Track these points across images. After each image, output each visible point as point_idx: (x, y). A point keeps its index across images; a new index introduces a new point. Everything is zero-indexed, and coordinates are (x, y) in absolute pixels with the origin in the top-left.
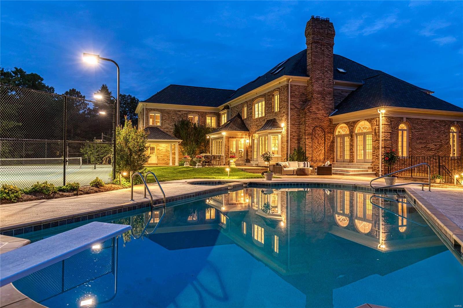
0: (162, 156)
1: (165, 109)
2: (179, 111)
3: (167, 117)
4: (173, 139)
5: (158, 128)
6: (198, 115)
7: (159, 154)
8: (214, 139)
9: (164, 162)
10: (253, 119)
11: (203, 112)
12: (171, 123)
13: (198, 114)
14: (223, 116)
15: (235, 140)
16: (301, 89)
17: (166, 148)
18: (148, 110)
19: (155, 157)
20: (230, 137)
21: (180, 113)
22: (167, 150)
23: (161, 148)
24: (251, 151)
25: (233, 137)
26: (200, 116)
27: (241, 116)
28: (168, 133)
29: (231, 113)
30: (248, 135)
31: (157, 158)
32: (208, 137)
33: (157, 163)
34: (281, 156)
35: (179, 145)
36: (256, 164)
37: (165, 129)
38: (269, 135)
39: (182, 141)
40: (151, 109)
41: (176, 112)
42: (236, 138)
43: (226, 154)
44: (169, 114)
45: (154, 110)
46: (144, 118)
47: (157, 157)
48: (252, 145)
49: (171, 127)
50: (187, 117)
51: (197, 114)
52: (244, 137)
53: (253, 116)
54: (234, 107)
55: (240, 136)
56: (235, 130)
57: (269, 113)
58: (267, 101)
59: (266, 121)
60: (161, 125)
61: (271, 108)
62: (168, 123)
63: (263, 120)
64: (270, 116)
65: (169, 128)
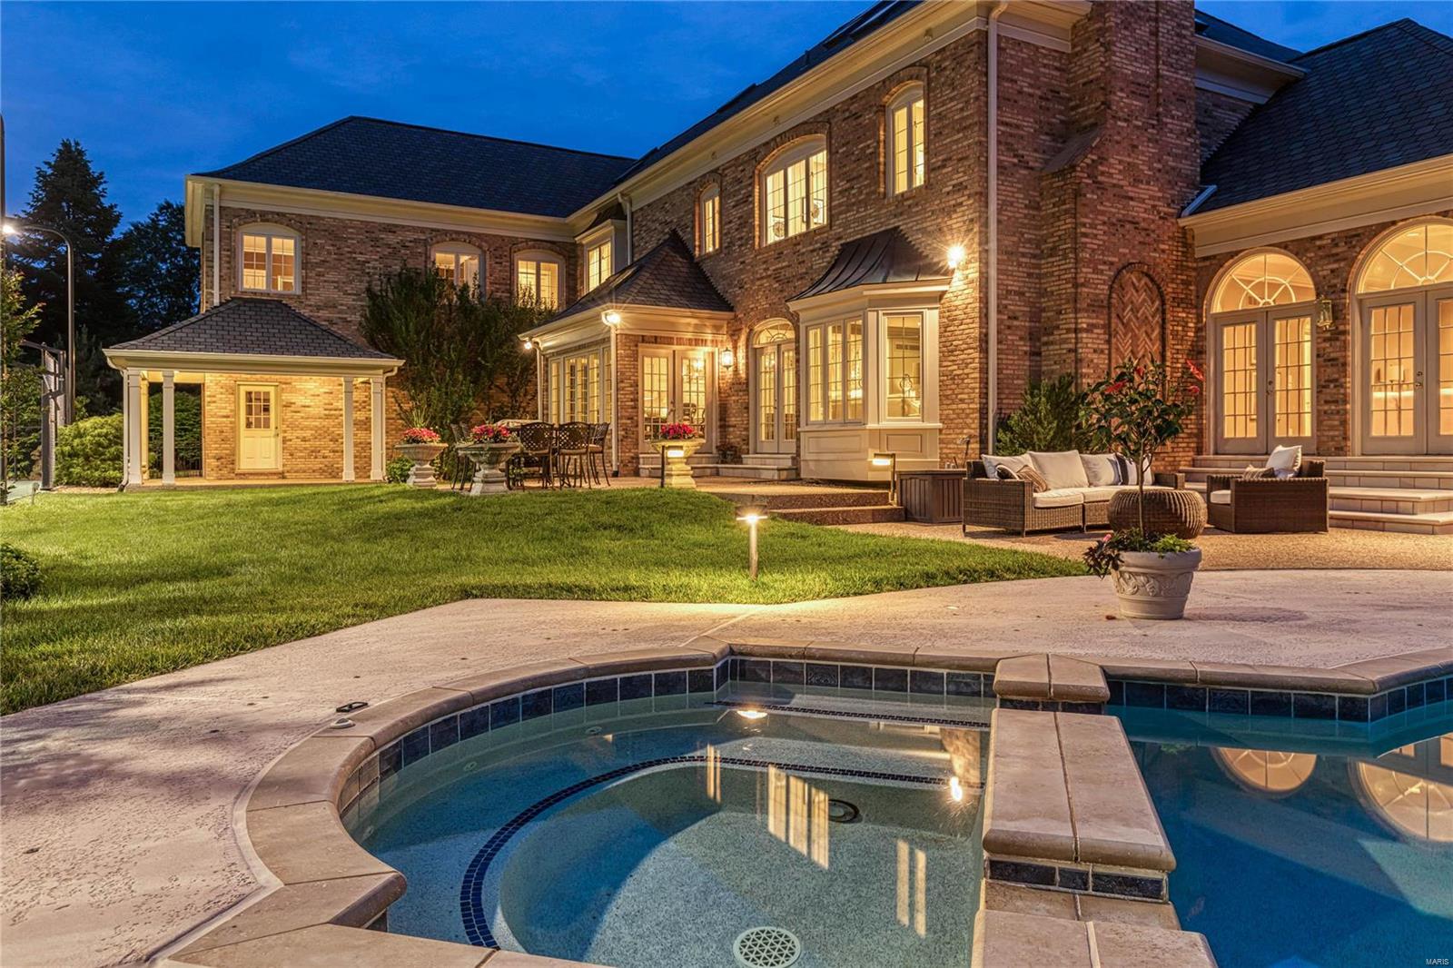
0: (308, 434)
1: (323, 219)
2: (391, 229)
3: (329, 253)
4: (360, 356)
5: (286, 305)
6: (479, 252)
7: (293, 426)
8: (558, 353)
9: (317, 464)
10: (757, 247)
11: (502, 238)
12: (351, 282)
13: (480, 247)
14: (594, 256)
15: (665, 351)
16: (1045, 66)
17: (328, 399)
18: (235, 217)
19: (273, 440)
20: (644, 339)
21: (393, 239)
22: (328, 407)
23: (300, 400)
24: (747, 408)
25: (656, 340)
26: (488, 257)
27: (689, 245)
28: (334, 328)
29: (632, 237)
30: (725, 329)
31: (280, 445)
32: (528, 346)
33: (281, 469)
34: (940, 425)
35: (389, 382)
36: (779, 470)
37: (319, 308)
38: (872, 316)
39: (401, 363)
40: (248, 210)
41: (372, 233)
42: (669, 341)
43: (624, 421)
44: (337, 238)
45: (265, 217)
46: (213, 252)
47: (280, 438)
48: (747, 379)
49: (349, 301)
50: (427, 257)
51: (474, 248)
52: (709, 337)
53: (757, 233)
54: (649, 205)
55: (689, 336)
56: (668, 302)
57: (854, 204)
58: (843, 145)
59: (834, 249)
60: (299, 292)
61: (866, 178)
62: (333, 282)
63: (819, 245)
64: (862, 220)
65: (342, 305)
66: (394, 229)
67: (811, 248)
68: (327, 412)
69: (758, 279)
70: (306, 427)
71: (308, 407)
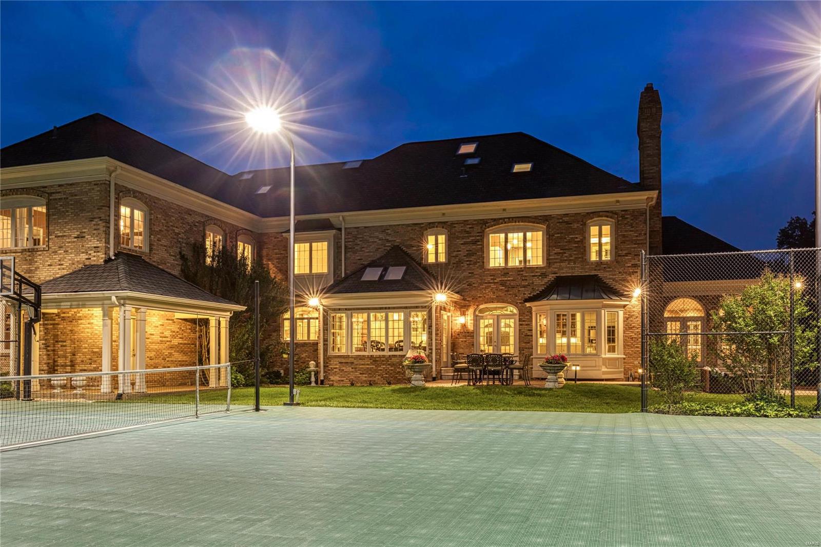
1: (159, 200)
2: (189, 213)
3: (163, 225)
10: (485, 267)
11: (234, 226)
12: (172, 247)
13: (224, 231)
14: (302, 246)
18: (120, 192)
21: (190, 219)
26: (228, 237)
37: (158, 264)
38: (602, 311)
39: (238, 307)
40: (126, 187)
41: (182, 214)
43: (438, 351)
44: (167, 215)
45: (135, 194)
49: (172, 260)
50: (205, 234)
51: (221, 231)
53: (485, 261)
57: (566, 260)
58: (558, 233)
59: (551, 277)
60: (147, 251)
61: (575, 251)
62: (165, 246)
63: (539, 274)
64: (572, 268)
65: (168, 263)
66: (191, 213)
67: (533, 274)
68: (161, 339)
69: (486, 283)
70: (152, 349)
71: (153, 335)
